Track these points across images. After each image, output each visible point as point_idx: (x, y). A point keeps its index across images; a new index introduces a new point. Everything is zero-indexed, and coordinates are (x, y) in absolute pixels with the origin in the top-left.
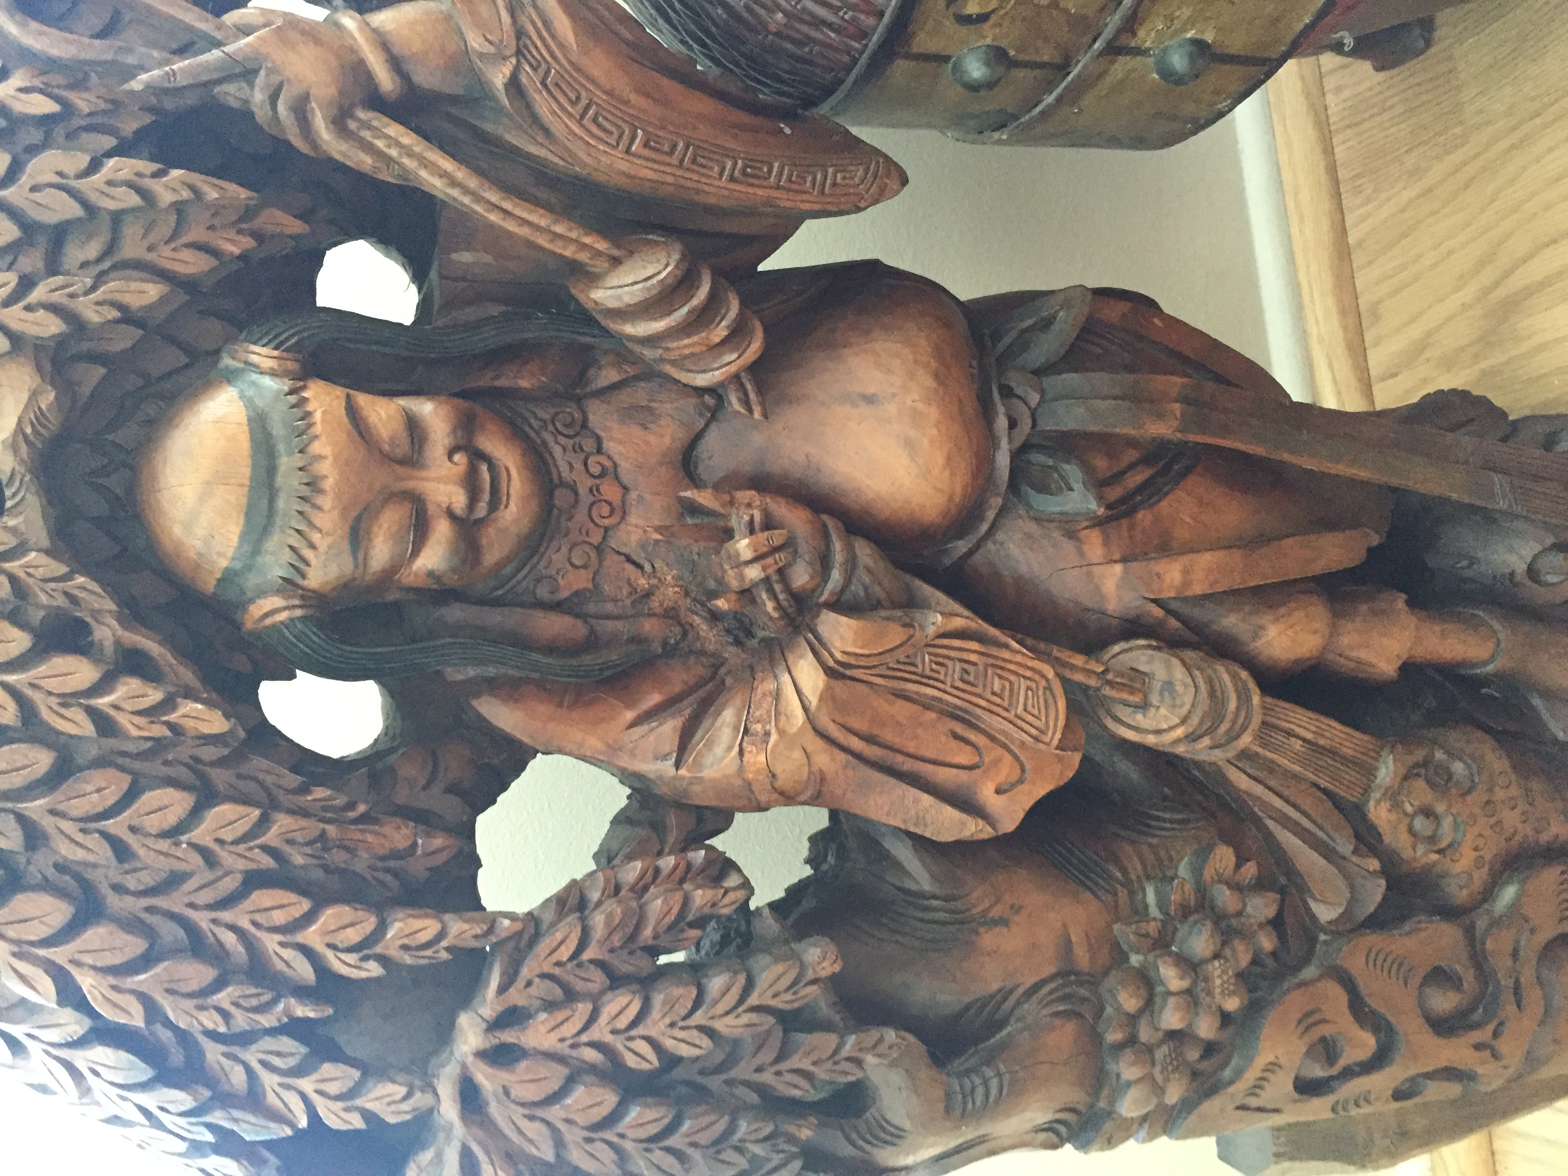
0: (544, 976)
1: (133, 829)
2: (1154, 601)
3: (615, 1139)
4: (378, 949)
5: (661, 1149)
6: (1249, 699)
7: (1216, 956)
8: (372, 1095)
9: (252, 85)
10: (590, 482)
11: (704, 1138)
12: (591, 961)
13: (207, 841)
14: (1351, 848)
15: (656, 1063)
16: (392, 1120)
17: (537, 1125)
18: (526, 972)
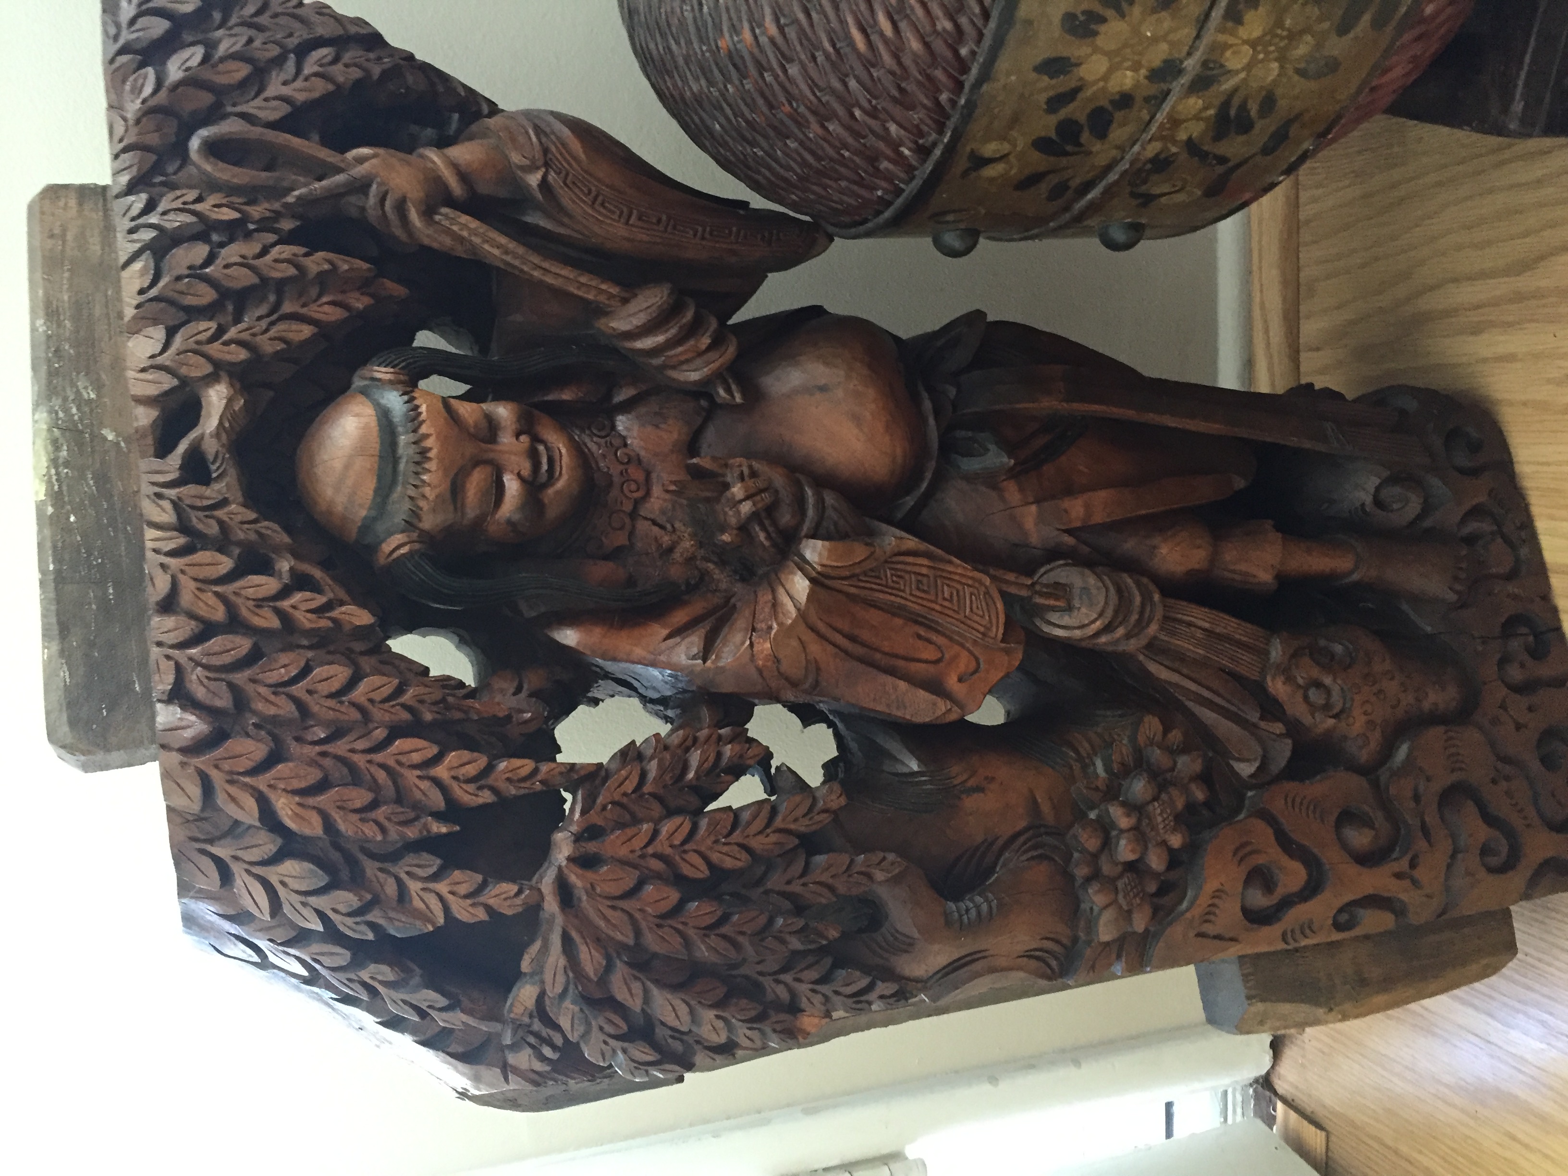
0: (613, 803)
1: (309, 692)
2: (1065, 531)
3: (680, 927)
4: (490, 781)
5: (717, 935)
6: (1151, 599)
7: (1155, 799)
8: (493, 893)
9: (366, 195)
10: (621, 467)
11: (748, 929)
12: (650, 794)
13: (362, 700)
14: (1258, 715)
15: (707, 872)
16: (509, 912)
17: (618, 914)
18: (600, 800)
